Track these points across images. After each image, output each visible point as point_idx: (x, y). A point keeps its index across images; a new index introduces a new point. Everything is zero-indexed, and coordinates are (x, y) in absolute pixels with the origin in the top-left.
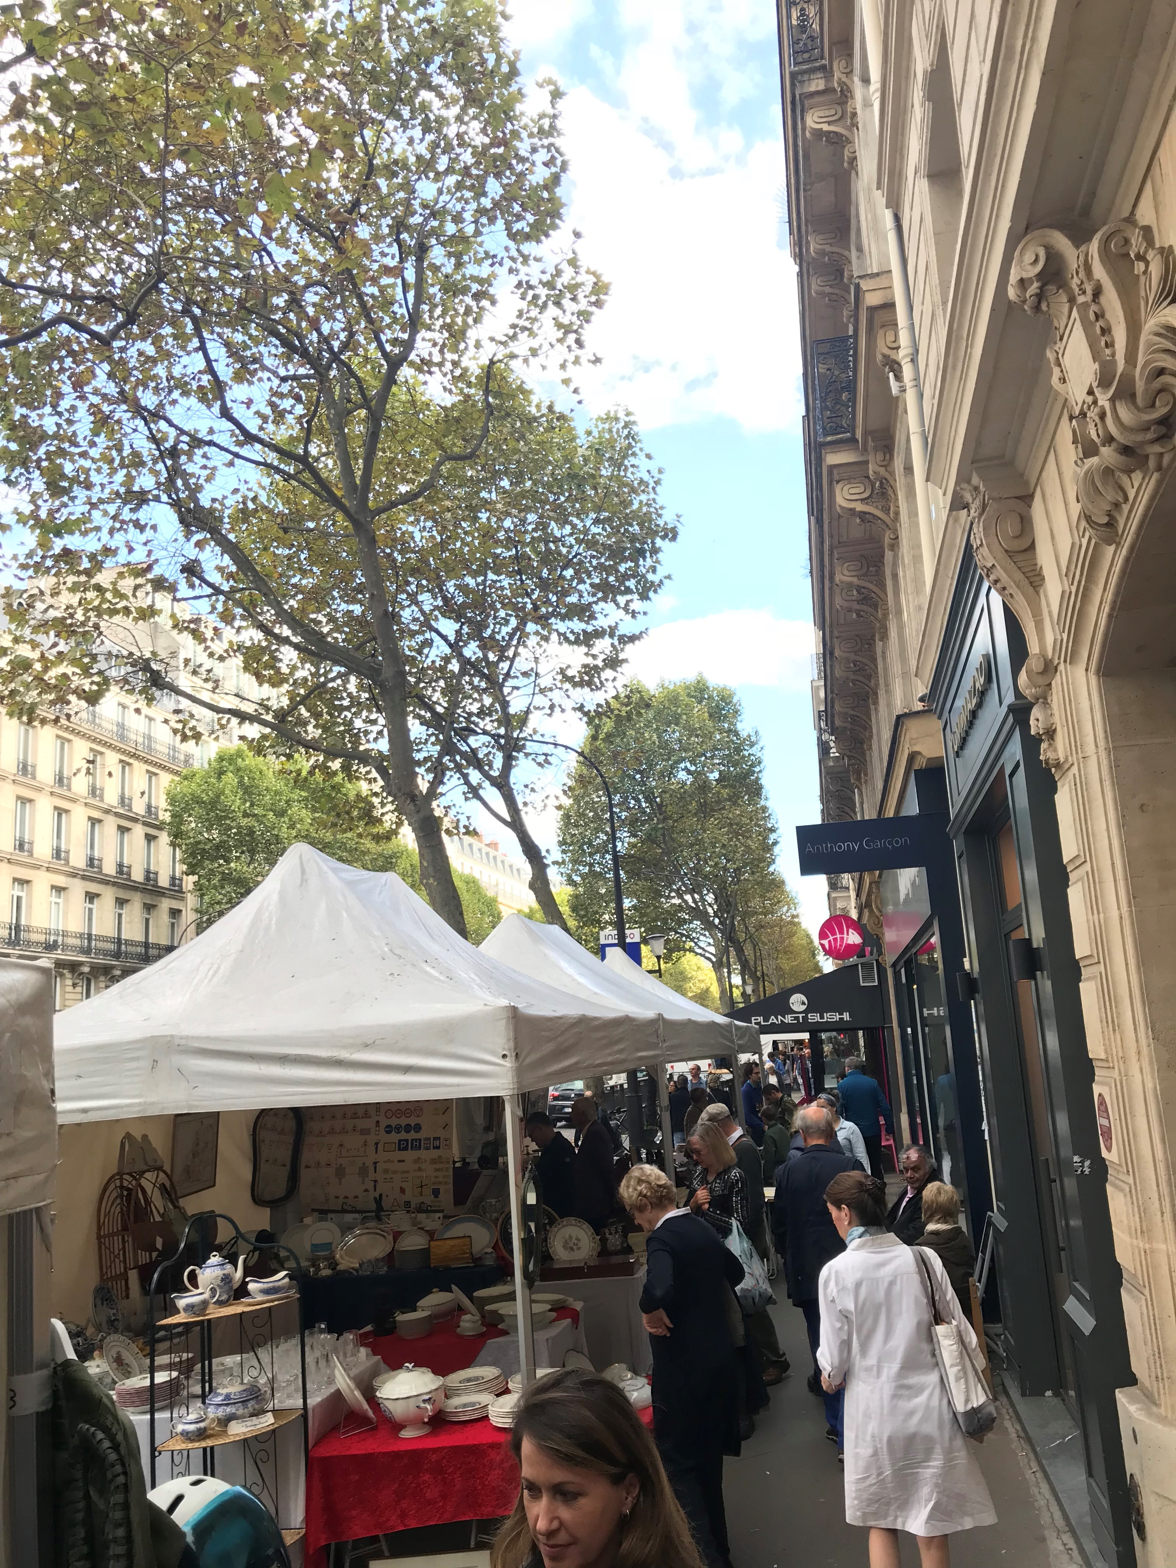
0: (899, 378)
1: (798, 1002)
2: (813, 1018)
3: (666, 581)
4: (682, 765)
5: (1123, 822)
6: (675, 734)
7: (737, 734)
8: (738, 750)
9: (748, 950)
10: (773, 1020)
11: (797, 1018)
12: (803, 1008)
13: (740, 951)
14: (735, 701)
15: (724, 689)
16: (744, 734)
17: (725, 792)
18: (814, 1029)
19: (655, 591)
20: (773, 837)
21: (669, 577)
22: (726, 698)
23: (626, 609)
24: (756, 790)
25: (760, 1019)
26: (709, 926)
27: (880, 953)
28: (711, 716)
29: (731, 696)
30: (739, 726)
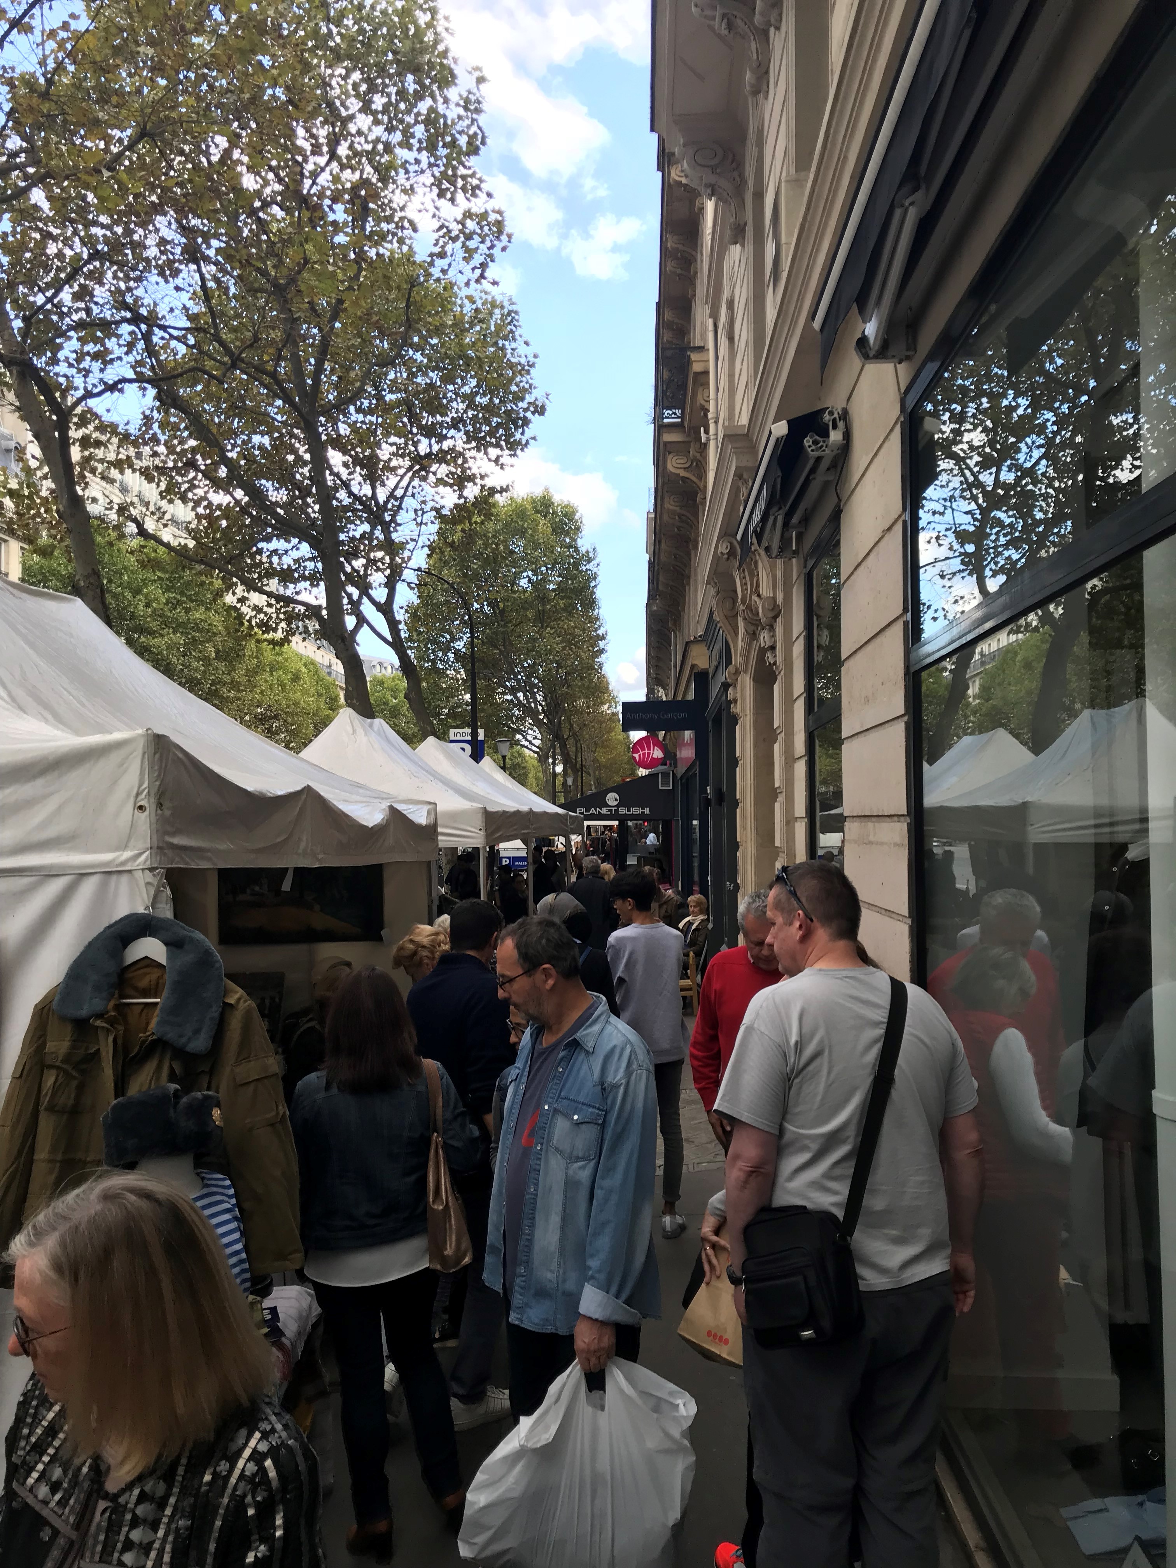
0: (707, 432)
1: (612, 799)
2: (623, 811)
3: (532, 442)
4: (525, 574)
5: (756, 745)
6: (518, 545)
7: (577, 550)
8: (576, 565)
9: (571, 744)
10: (592, 811)
11: (611, 811)
12: (616, 803)
13: (563, 746)
14: (577, 517)
15: (568, 505)
16: (583, 550)
17: (562, 603)
18: (623, 820)
19: (522, 450)
20: (602, 644)
21: (534, 438)
22: (569, 514)
23: (496, 461)
24: (591, 603)
25: (583, 810)
26: (538, 723)
27: (676, 766)
28: (554, 530)
29: (573, 513)
30: (580, 542)
